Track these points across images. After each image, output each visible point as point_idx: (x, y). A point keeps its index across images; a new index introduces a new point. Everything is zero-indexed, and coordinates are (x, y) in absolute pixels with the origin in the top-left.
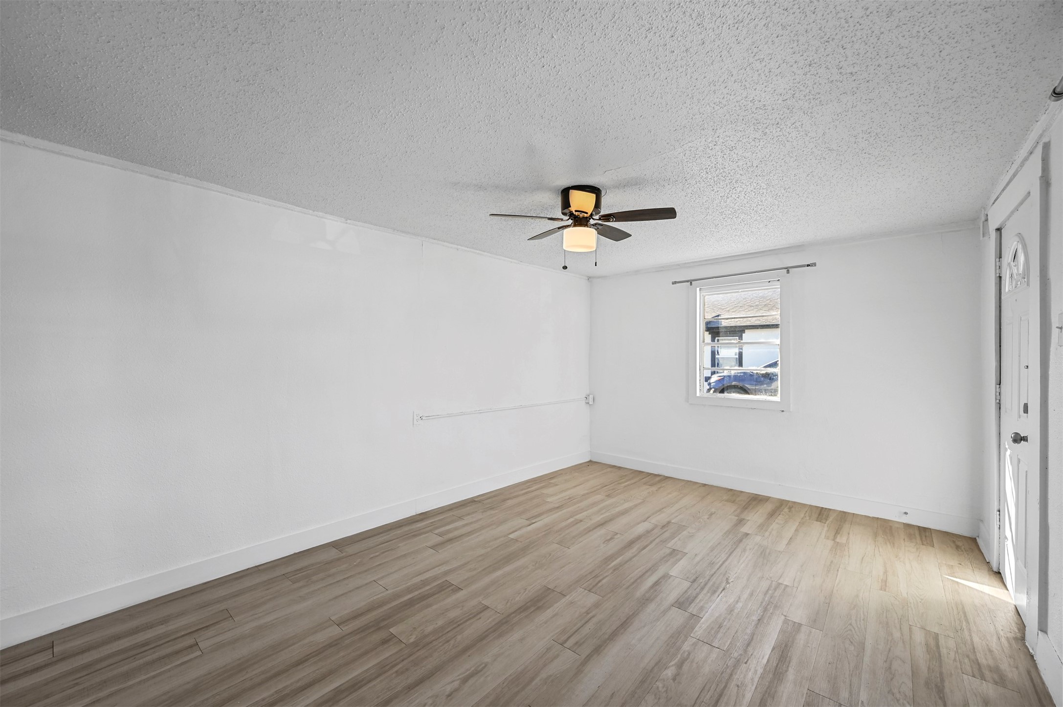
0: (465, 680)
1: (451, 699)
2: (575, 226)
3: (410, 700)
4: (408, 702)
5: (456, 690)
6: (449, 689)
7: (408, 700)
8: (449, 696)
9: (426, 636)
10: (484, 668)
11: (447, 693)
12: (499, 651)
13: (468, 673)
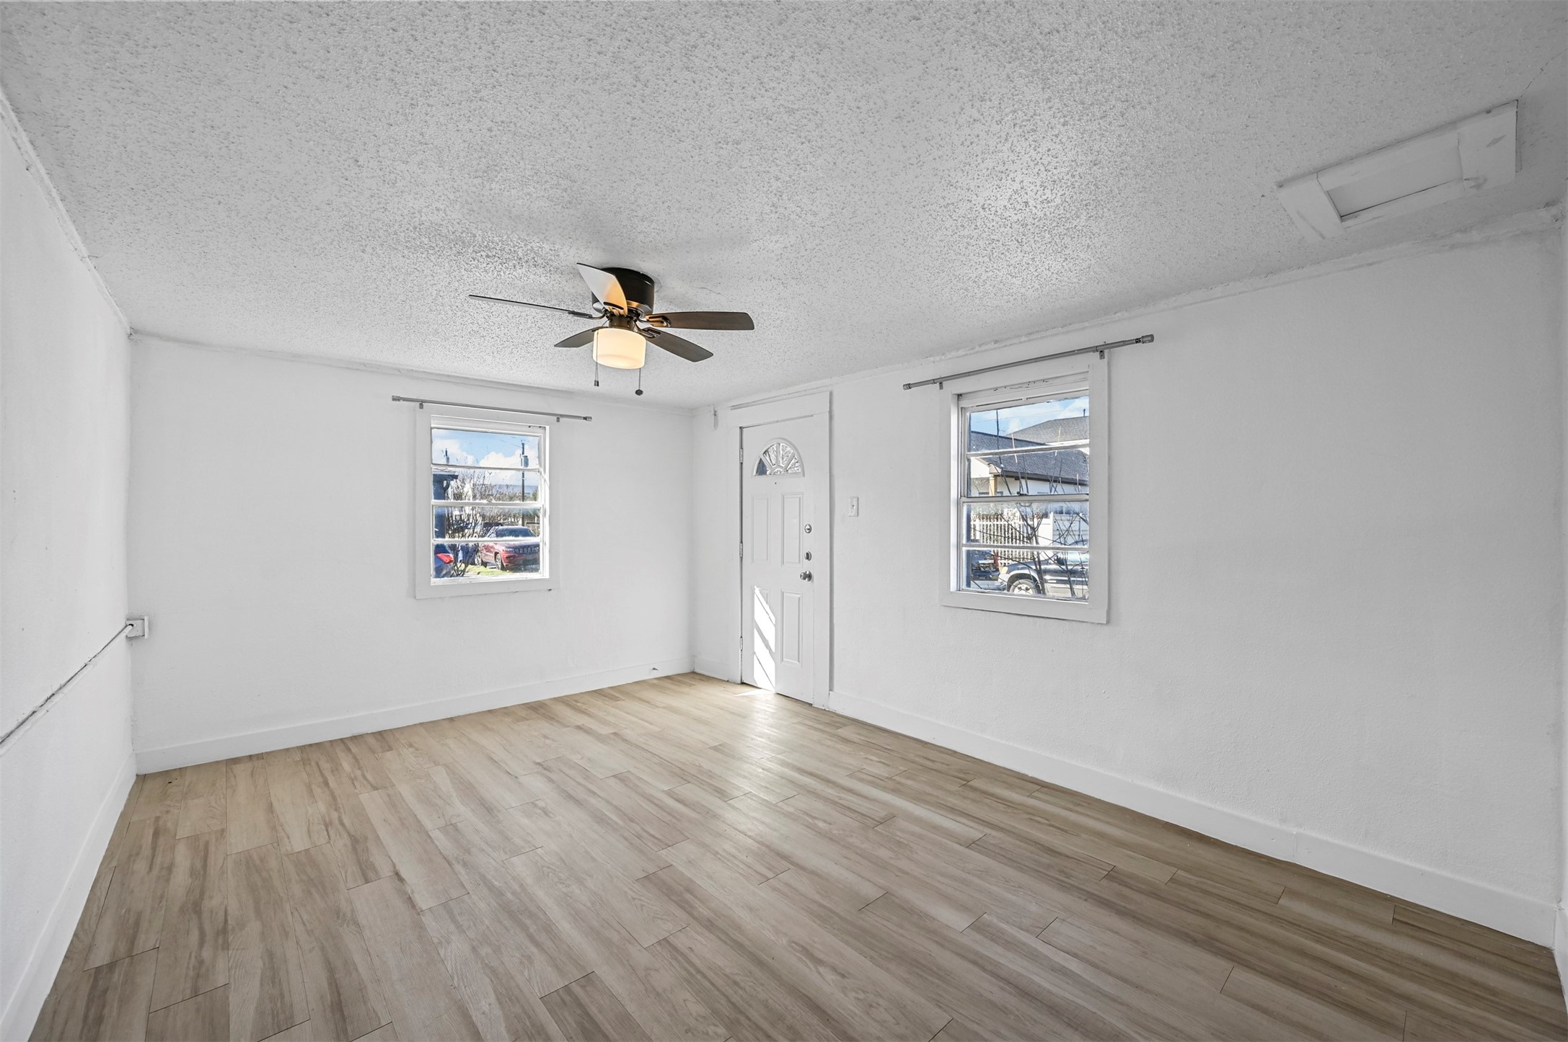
0: (818, 962)
1: (849, 973)
2: (611, 326)
3: (850, 1016)
4: (852, 1017)
5: (834, 969)
6: (831, 977)
7: (850, 1018)
8: (843, 976)
9: (715, 1012)
10: (796, 943)
11: (839, 978)
12: (768, 929)
13: (804, 959)
